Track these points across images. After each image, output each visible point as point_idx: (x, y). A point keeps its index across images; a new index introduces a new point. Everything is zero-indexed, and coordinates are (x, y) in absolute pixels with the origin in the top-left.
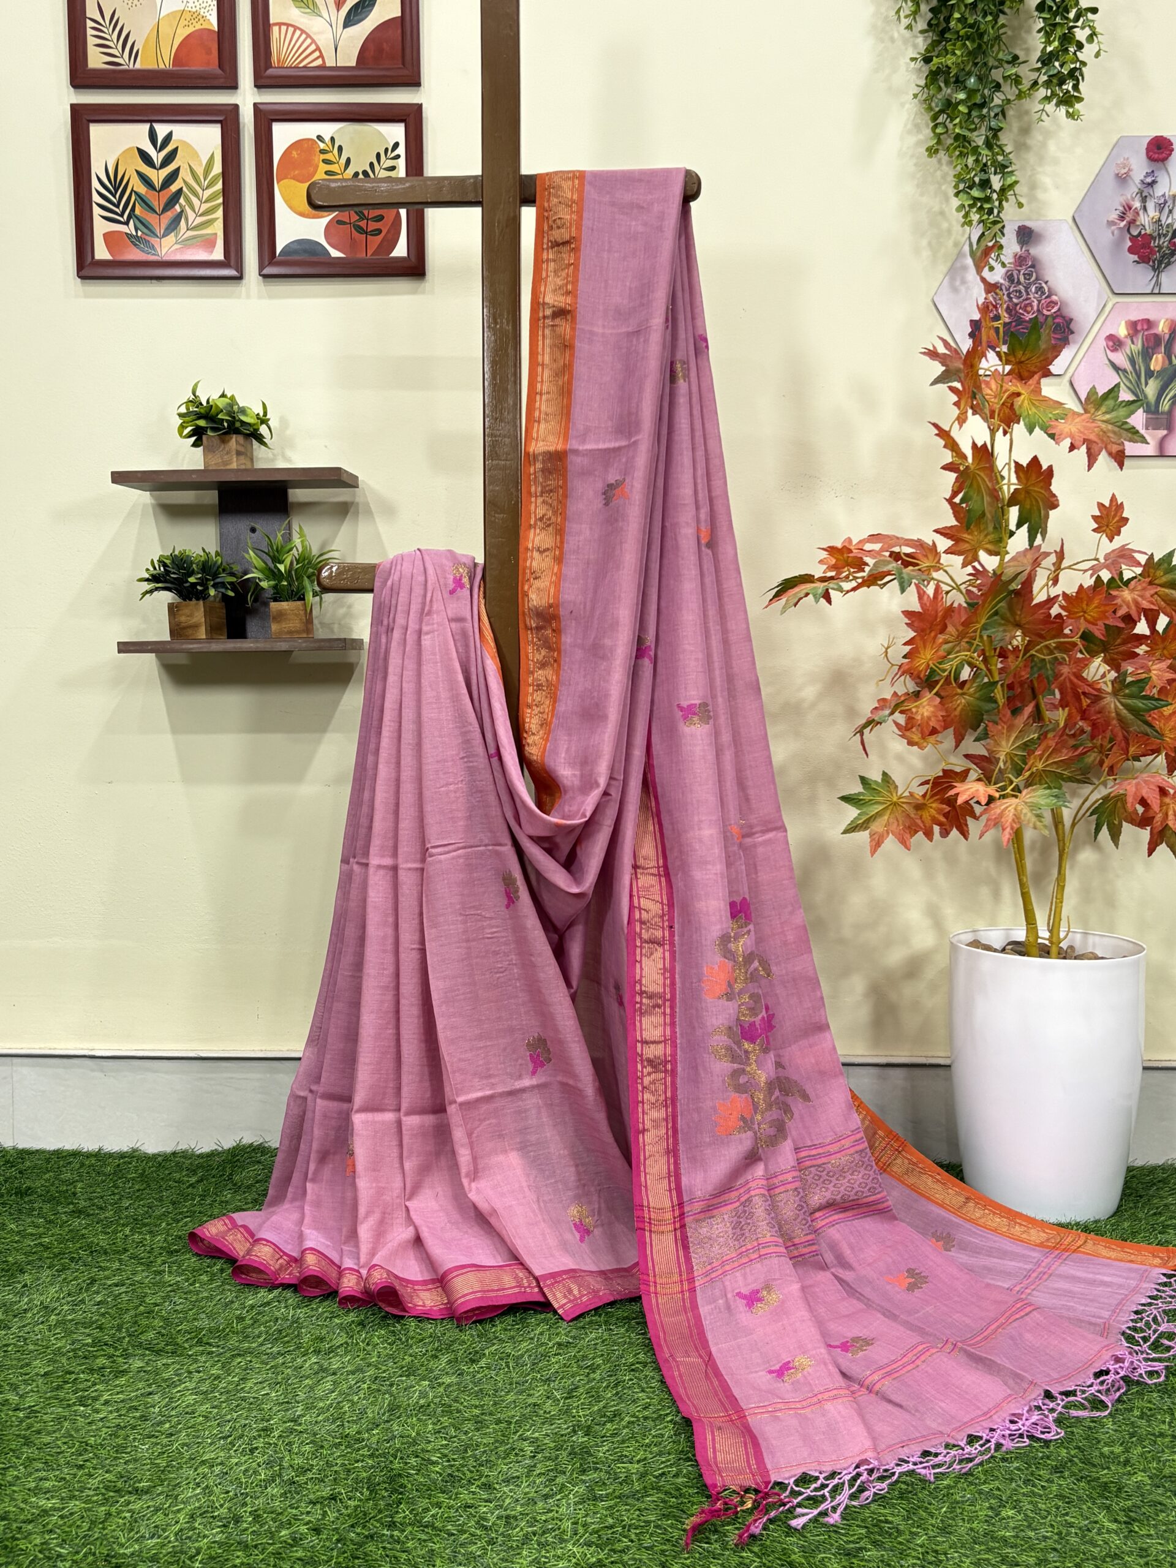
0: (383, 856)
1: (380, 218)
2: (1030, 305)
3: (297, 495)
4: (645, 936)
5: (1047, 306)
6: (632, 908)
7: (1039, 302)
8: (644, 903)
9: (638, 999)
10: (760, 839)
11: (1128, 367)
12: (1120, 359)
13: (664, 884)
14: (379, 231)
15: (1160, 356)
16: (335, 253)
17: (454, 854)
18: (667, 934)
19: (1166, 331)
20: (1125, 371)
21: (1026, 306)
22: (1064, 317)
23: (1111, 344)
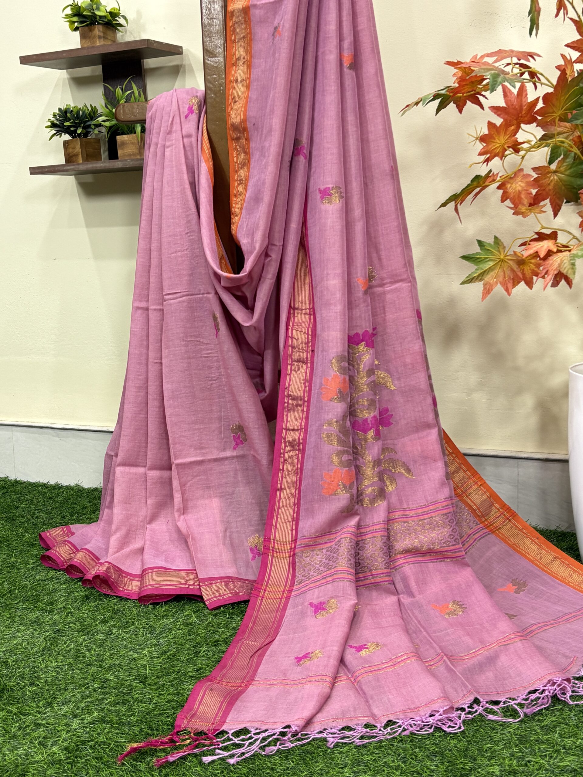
0: (140, 301)
3: (150, 63)
4: (295, 357)
6: (287, 337)
8: (295, 334)
9: (286, 400)
10: (388, 288)
13: (312, 321)
17: (181, 299)
18: (309, 355)
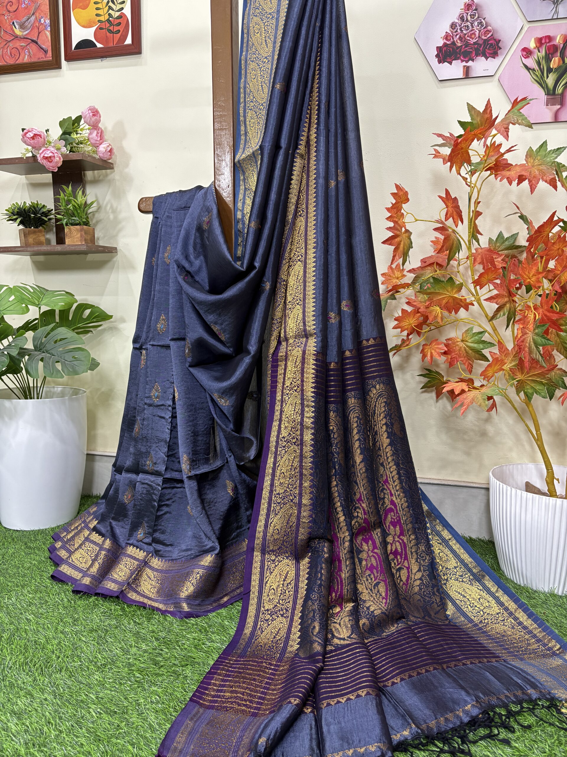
1: (119, 24)
2: (474, 34)
3: (89, 175)
5: (485, 34)
7: (480, 31)
11: (536, 67)
12: (531, 62)
14: (119, 31)
15: (557, 59)
16: (99, 45)
19: (561, 42)
20: (534, 70)
21: (471, 35)
22: (495, 40)
23: (525, 53)
